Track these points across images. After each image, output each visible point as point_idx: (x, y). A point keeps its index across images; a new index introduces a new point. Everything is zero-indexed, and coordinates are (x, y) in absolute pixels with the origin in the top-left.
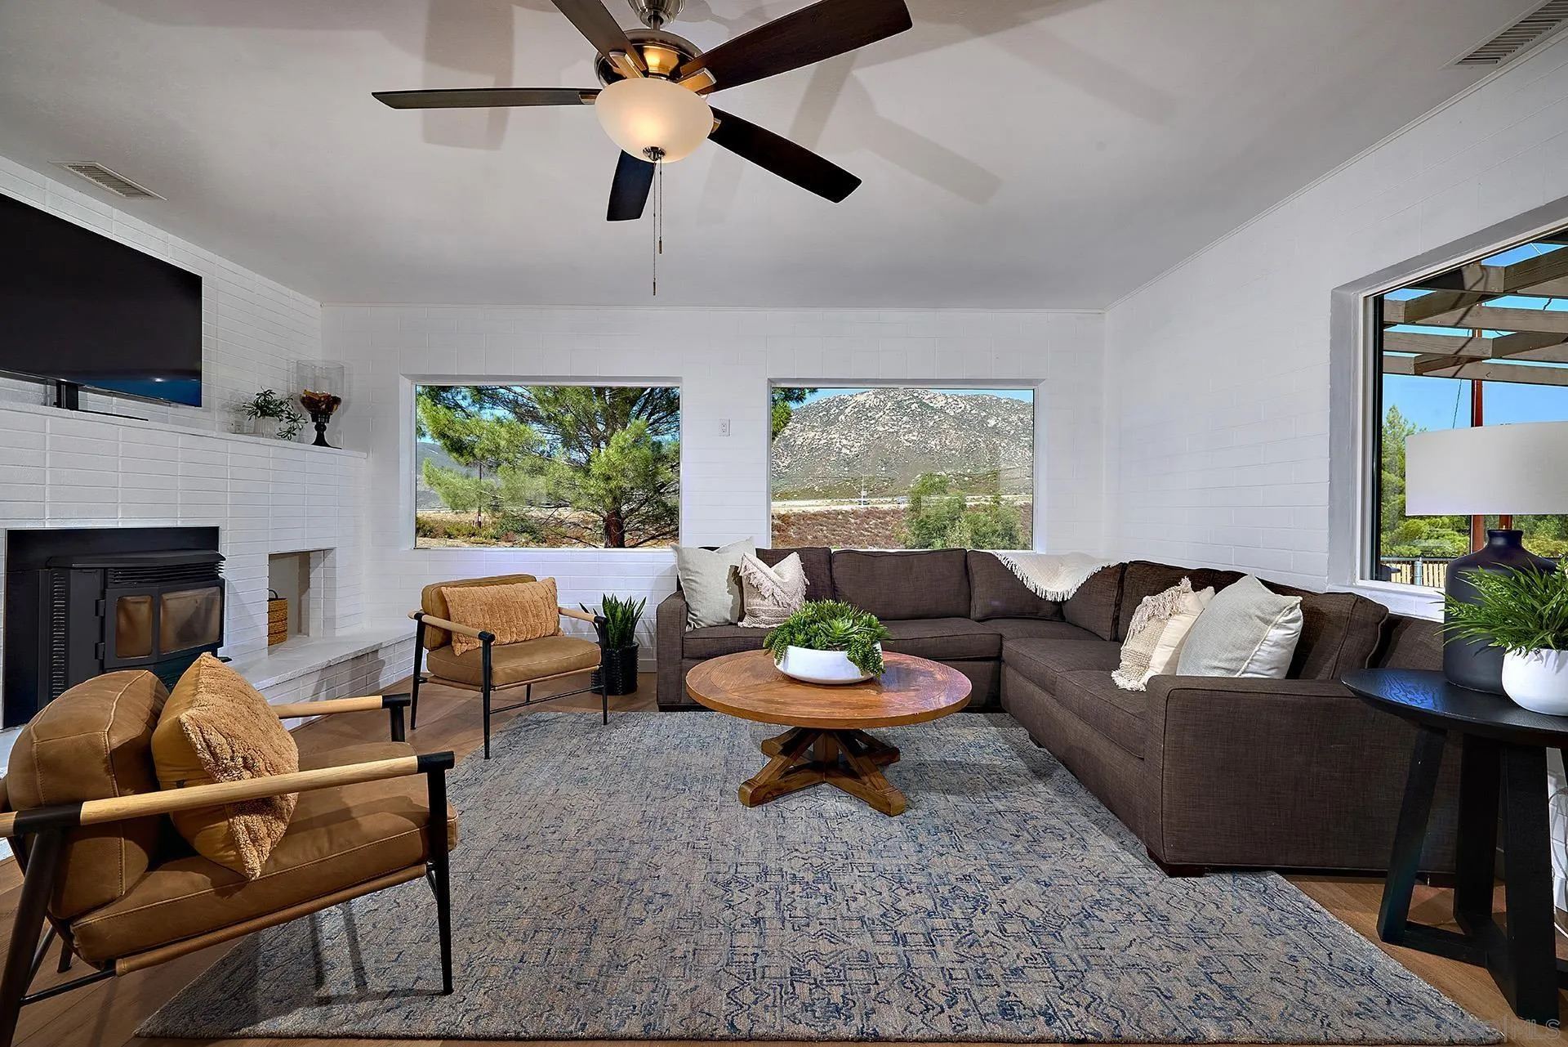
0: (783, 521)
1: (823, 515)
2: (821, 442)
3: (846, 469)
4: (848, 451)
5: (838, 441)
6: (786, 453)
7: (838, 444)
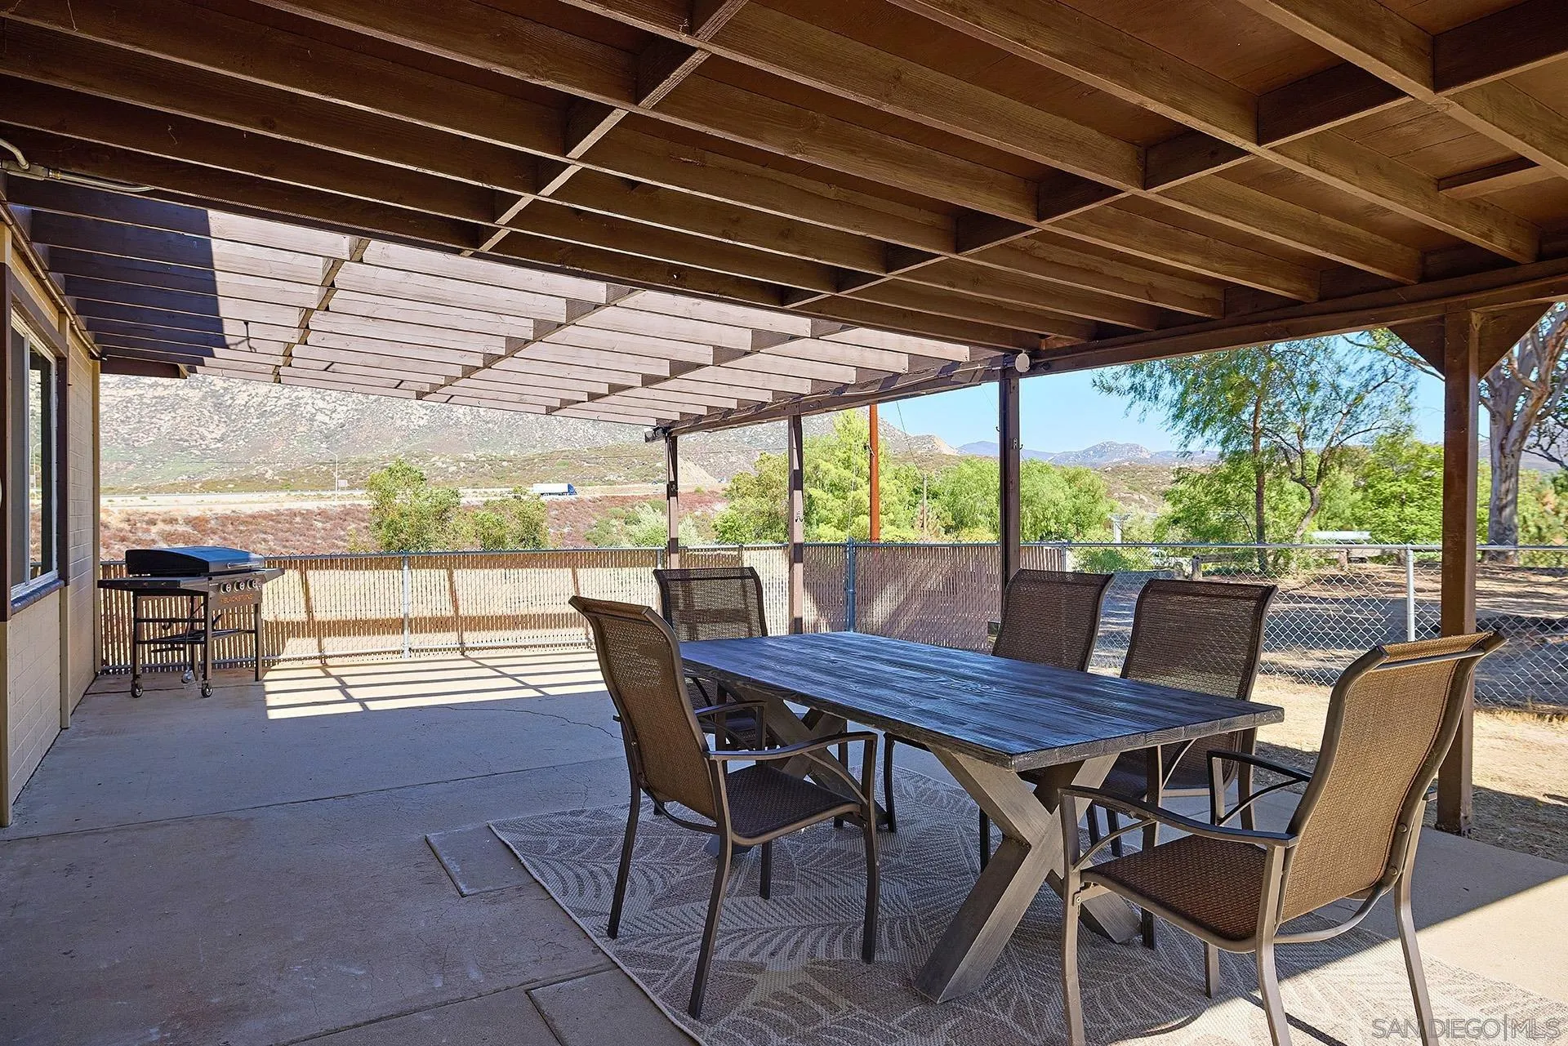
0: (194, 527)
1: (267, 517)
2: (279, 403)
3: (323, 445)
4: (327, 420)
5: (310, 402)
6: (216, 417)
7: (309, 407)
